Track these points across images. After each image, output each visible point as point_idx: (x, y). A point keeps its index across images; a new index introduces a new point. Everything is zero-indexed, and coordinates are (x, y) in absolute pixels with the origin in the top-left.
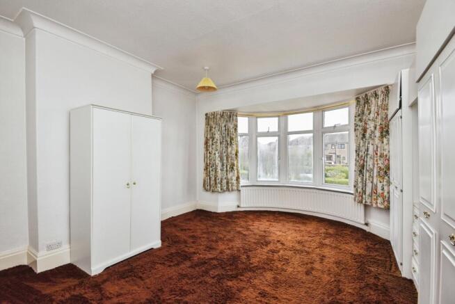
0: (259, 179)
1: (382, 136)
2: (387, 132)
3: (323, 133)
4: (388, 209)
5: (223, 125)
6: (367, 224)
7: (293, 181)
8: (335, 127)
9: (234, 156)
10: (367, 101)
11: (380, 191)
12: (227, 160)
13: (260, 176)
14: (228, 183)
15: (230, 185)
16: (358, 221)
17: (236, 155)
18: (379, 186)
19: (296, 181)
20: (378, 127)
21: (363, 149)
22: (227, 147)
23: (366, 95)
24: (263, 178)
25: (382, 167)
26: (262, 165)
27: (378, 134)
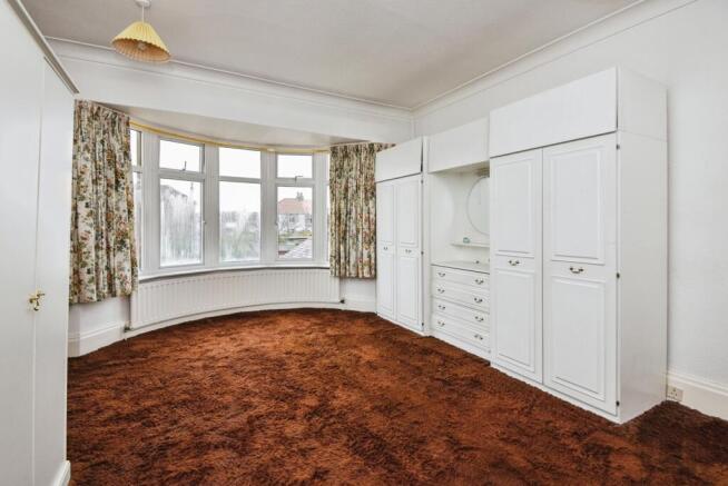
0: (163, 265)
1: (366, 199)
2: (374, 195)
3: (277, 185)
4: (374, 278)
5: (99, 139)
6: (342, 302)
7: (229, 260)
8: (295, 179)
9: (125, 215)
10: (346, 156)
11: (366, 259)
12: (109, 225)
13: (164, 258)
14: (111, 278)
15: (117, 282)
16: (332, 300)
17: (130, 212)
18: (365, 253)
19: (234, 260)
20: (362, 188)
21: (343, 211)
22: (108, 194)
23: (346, 147)
24: (170, 261)
25: (368, 232)
26: (168, 235)
27: (362, 195)
